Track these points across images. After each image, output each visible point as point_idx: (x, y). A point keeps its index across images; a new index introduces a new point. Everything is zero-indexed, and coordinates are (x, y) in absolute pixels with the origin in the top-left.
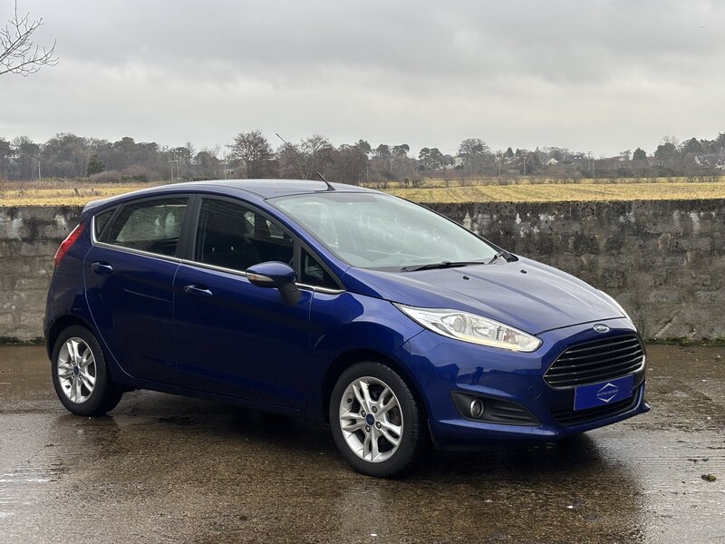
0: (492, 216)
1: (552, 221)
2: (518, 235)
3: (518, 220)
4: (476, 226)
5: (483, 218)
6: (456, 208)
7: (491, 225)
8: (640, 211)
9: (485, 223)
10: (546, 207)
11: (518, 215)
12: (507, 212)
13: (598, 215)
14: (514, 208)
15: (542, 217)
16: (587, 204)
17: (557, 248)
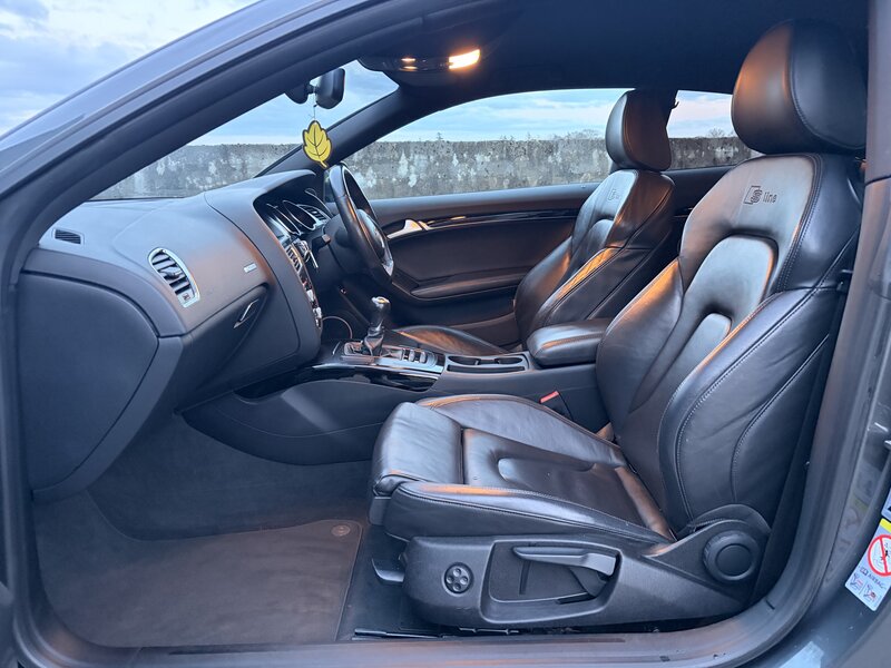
1: (488, 163)
2: (456, 178)
3: (455, 162)
4: (413, 168)
5: (421, 160)
7: (428, 168)
8: (565, 151)
9: (422, 165)
11: (455, 157)
12: (443, 152)
13: (530, 155)
14: (451, 148)
15: (479, 158)
16: (520, 143)
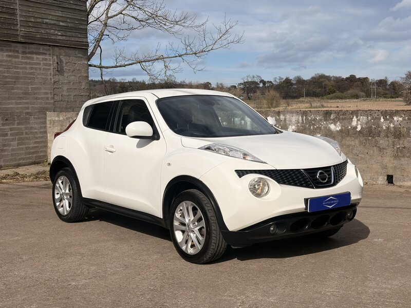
0: (368, 118)
6: (348, 113)
10: (397, 113)
17: (403, 136)
